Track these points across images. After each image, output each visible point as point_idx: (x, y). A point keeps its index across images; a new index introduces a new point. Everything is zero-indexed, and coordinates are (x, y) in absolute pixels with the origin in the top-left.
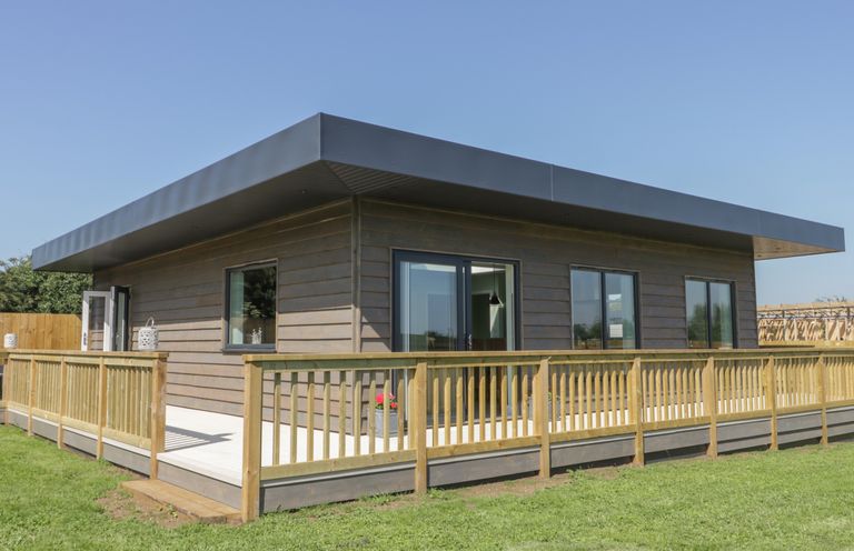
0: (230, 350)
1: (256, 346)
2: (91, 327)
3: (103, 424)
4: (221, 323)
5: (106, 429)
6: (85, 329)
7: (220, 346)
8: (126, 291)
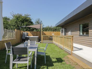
0: (80, 36)
1: (85, 35)
2: (62, 33)
3: (64, 45)
4: (79, 32)
5: (64, 46)
6: (61, 33)
7: (79, 35)
8: (65, 28)
